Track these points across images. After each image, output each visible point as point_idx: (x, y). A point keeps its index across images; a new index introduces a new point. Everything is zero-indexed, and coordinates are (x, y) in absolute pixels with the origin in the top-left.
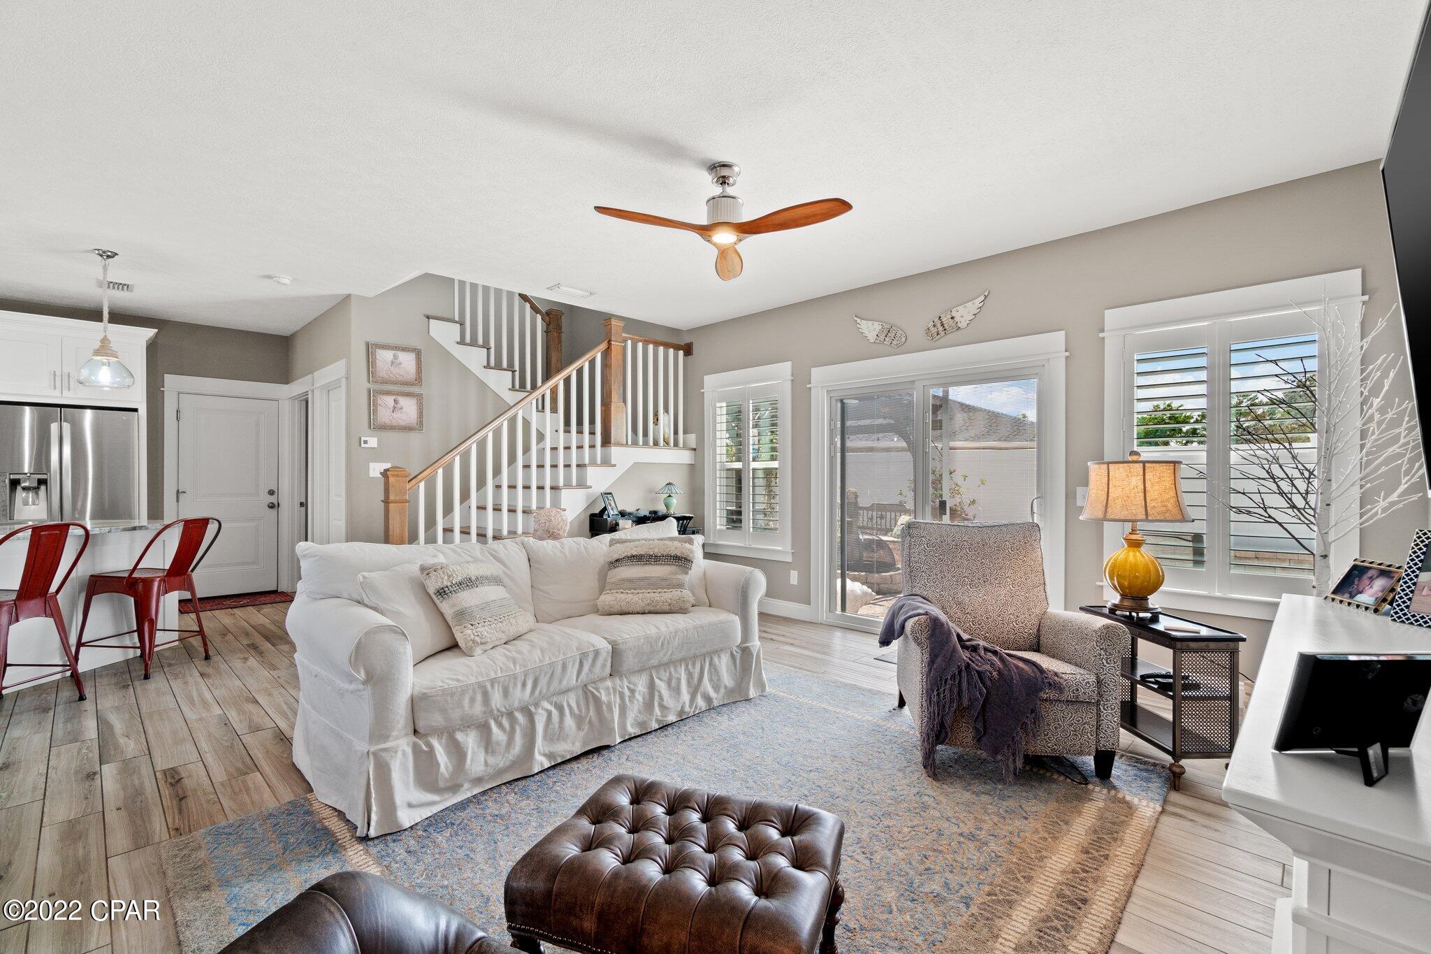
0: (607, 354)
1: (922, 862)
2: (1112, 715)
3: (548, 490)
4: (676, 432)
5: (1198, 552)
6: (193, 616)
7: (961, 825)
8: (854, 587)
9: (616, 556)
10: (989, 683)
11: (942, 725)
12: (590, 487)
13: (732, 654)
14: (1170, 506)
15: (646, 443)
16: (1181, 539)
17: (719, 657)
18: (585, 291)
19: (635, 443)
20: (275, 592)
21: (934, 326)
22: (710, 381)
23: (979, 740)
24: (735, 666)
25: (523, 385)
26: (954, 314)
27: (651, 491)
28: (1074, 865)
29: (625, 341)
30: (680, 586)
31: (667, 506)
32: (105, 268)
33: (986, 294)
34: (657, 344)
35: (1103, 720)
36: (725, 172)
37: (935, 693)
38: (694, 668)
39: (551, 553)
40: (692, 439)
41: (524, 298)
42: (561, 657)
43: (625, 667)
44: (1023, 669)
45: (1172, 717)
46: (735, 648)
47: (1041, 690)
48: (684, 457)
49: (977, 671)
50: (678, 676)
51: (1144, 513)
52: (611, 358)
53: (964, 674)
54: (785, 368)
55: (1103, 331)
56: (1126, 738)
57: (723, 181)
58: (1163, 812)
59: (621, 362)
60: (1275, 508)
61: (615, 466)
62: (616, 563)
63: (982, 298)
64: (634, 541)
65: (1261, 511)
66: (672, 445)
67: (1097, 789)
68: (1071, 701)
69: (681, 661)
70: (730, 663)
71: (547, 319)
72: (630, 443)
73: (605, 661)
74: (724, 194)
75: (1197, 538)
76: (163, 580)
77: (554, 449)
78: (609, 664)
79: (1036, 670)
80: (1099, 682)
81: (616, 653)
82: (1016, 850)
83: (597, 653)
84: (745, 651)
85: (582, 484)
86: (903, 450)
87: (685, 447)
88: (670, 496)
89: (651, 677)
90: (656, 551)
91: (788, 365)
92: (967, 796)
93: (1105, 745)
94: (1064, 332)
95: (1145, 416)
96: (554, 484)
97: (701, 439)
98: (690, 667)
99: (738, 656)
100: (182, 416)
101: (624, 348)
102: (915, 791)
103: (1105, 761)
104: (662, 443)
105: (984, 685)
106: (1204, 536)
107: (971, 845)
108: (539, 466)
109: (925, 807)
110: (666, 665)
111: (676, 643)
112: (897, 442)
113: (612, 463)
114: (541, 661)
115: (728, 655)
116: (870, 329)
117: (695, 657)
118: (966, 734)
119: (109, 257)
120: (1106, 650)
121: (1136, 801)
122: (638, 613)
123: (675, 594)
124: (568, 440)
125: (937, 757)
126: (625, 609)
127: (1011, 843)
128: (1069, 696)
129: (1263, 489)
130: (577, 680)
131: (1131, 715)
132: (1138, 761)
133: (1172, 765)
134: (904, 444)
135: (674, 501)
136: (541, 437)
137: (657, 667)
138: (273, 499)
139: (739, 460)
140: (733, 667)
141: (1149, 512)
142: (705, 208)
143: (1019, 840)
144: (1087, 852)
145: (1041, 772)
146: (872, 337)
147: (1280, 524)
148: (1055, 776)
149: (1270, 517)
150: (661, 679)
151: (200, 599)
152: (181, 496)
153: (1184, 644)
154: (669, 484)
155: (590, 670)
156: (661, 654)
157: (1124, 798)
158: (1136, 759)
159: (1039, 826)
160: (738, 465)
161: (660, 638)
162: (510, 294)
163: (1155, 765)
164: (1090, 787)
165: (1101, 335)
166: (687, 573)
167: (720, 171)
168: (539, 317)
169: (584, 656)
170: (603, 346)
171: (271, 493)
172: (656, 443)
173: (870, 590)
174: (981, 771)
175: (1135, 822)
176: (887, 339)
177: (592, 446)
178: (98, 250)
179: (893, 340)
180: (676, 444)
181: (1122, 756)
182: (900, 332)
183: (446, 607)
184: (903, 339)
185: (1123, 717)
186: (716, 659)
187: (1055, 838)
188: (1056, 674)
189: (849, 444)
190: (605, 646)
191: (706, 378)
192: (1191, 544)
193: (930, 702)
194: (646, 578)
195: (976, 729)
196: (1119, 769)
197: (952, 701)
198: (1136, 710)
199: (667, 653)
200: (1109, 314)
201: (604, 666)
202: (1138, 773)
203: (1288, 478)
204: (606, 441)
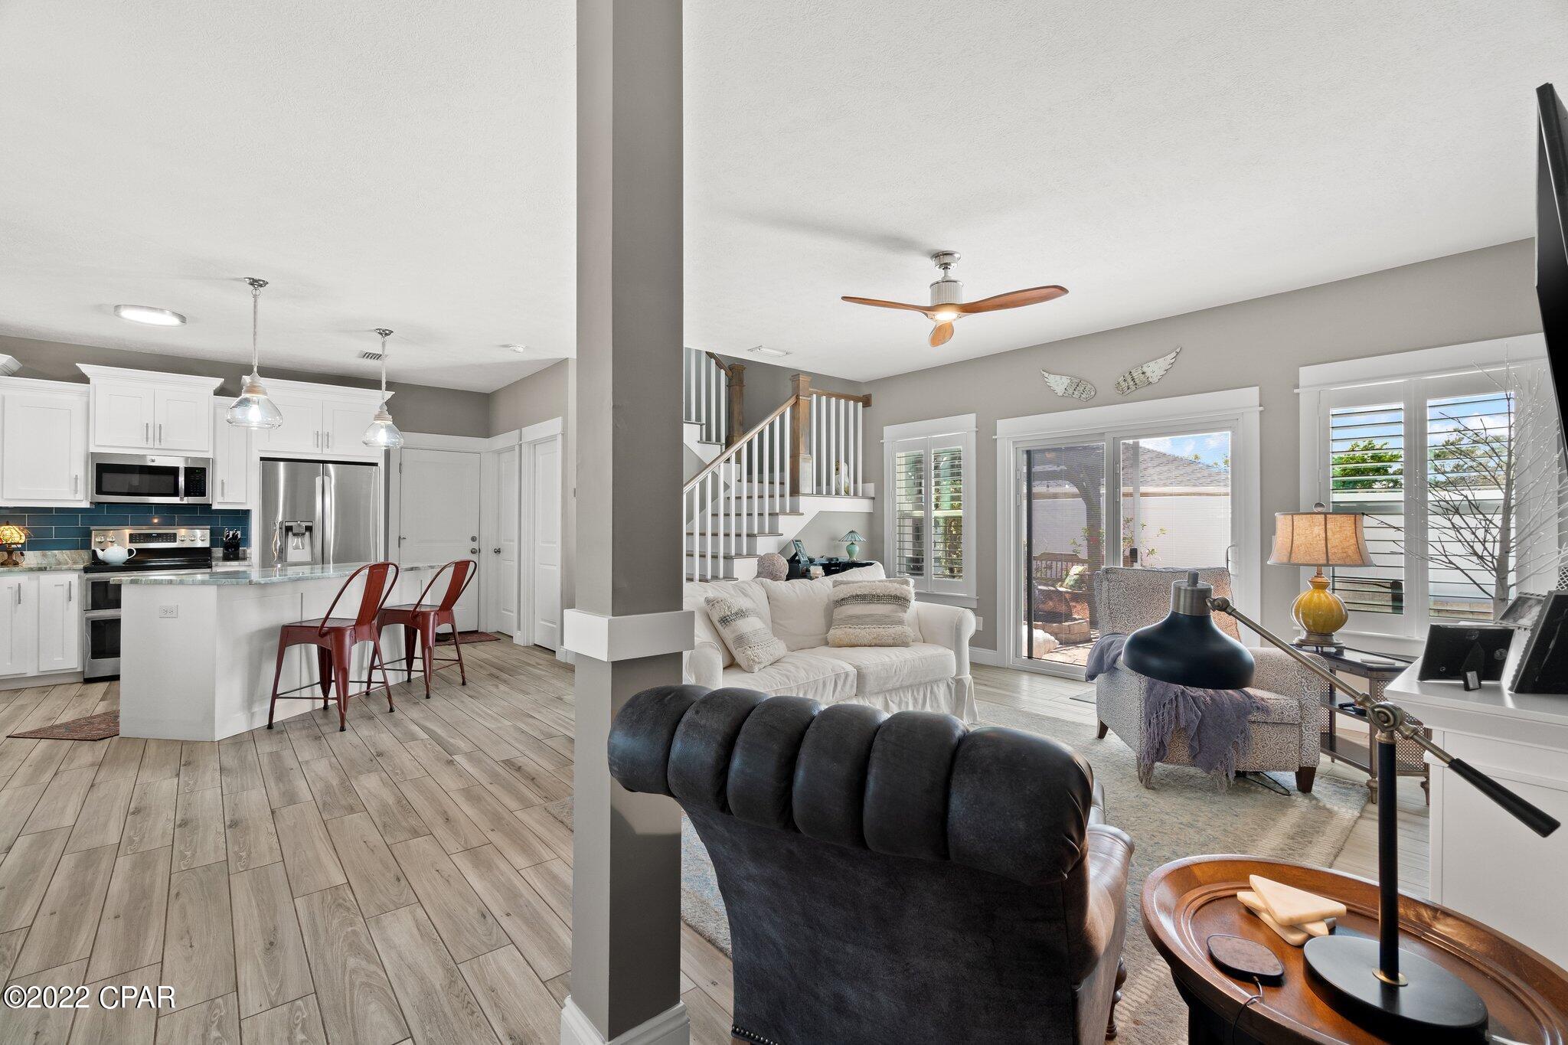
0: (795, 406)
1: (1150, 839)
2: (1313, 739)
3: (745, 538)
4: (855, 482)
5: (1397, 599)
6: (454, 647)
7: (1179, 817)
8: (1039, 634)
9: (842, 596)
10: (1203, 707)
11: (1162, 743)
12: (782, 535)
13: (948, 685)
14: (1350, 552)
15: (829, 493)
16: (1380, 586)
17: (938, 686)
18: (781, 351)
19: (819, 493)
20: (476, 632)
21: (1125, 380)
22: (889, 431)
23: (1195, 757)
24: (951, 696)
25: (709, 438)
26: (1145, 369)
27: (833, 539)
28: (1282, 846)
29: (810, 395)
30: (901, 622)
31: (850, 553)
32: (384, 344)
33: (1178, 350)
34: (839, 397)
35: (1305, 740)
36: (947, 259)
37: (1155, 716)
38: (918, 694)
39: (785, 591)
40: (871, 488)
41: (710, 355)
42: (821, 677)
43: (868, 689)
44: (1233, 695)
45: (1369, 744)
46: (950, 680)
47: (1250, 713)
48: (862, 506)
49: (1192, 697)
50: (906, 700)
51: (1325, 558)
52: (799, 412)
53: (1180, 699)
54: (970, 419)
55: (1297, 387)
56: (1325, 759)
57: (945, 266)
58: (1360, 817)
59: (808, 416)
60: (1460, 556)
61: (802, 514)
62: (841, 602)
63: (1174, 354)
64: (857, 582)
65: (1443, 558)
66: (852, 494)
67: (1299, 799)
68: (1277, 723)
69: (907, 687)
70: (947, 691)
71: (730, 374)
72: (814, 493)
73: (853, 682)
74: (947, 279)
75: (1396, 585)
76: (436, 613)
77: (738, 498)
78: (855, 685)
79: (1244, 696)
80: (1301, 707)
81: (861, 677)
82: (1230, 835)
83: (847, 675)
84: (959, 682)
85: (774, 532)
86: (1074, 496)
87: (864, 496)
88: (852, 544)
89: (886, 698)
90: (878, 591)
91: (973, 416)
92: (1180, 800)
93: (1307, 762)
94: (1258, 387)
95: (1342, 455)
96: (750, 532)
97: (880, 489)
98: (915, 693)
99: (953, 687)
100: (403, 469)
101: (810, 402)
102: (1135, 794)
103: (1306, 778)
104: (843, 493)
105: (1199, 708)
106: (1403, 583)
107: (1191, 831)
108: (737, 515)
109: (1146, 806)
110: (896, 690)
111: (906, 671)
112: (1068, 488)
113: (800, 512)
114: (808, 678)
115: (945, 685)
116: (1059, 384)
117: (920, 684)
118: (1182, 752)
119: (386, 334)
120: (1306, 679)
121: (1336, 808)
122: (865, 646)
123: (898, 629)
124: (750, 490)
125: (1156, 772)
126: (854, 641)
127: (1225, 830)
128: (1274, 717)
129: (1444, 538)
130: (833, 696)
131: (1330, 742)
132: (1337, 781)
133: (1369, 781)
134: (1075, 490)
135: (857, 548)
136: (727, 487)
137: (890, 691)
138: (475, 545)
139: (920, 508)
140: (949, 696)
141: (1330, 557)
142: (929, 291)
143: (1232, 829)
144: (1293, 839)
145: (1247, 786)
146: (1060, 390)
147: (1462, 570)
148: (1260, 789)
149: (1451, 563)
150: (893, 702)
151: (459, 633)
152: (402, 541)
153: (1380, 673)
154: (852, 532)
155: (842, 689)
156: (895, 679)
157: (1324, 806)
158: (1336, 780)
159: (1249, 820)
160: (918, 513)
161: (893, 665)
162: (698, 352)
163: (1354, 785)
164: (1293, 798)
165: (1296, 391)
166: (905, 612)
167: (942, 258)
168: (723, 372)
169: (838, 676)
170: (792, 401)
171: (474, 539)
172: (837, 493)
173: (1053, 638)
174: (1191, 783)
175: (1334, 822)
176: (1076, 393)
177: (782, 496)
178: (379, 329)
179: (1082, 394)
180: (856, 494)
181: (1322, 777)
182: (1089, 386)
183: (727, 633)
184: (1093, 393)
185: (1323, 745)
186: (935, 688)
187: (1263, 829)
188: (1263, 699)
189: (1035, 490)
190: (852, 671)
191: (886, 429)
192: (1390, 590)
193: (1150, 724)
194: (871, 615)
195: (1191, 747)
196: (1318, 787)
197: (1170, 722)
198: (1335, 740)
199: (899, 678)
200: (1304, 371)
201: (852, 686)
202: (1338, 789)
203: (1469, 527)
204: (795, 491)
